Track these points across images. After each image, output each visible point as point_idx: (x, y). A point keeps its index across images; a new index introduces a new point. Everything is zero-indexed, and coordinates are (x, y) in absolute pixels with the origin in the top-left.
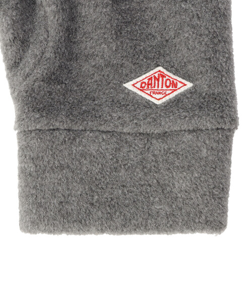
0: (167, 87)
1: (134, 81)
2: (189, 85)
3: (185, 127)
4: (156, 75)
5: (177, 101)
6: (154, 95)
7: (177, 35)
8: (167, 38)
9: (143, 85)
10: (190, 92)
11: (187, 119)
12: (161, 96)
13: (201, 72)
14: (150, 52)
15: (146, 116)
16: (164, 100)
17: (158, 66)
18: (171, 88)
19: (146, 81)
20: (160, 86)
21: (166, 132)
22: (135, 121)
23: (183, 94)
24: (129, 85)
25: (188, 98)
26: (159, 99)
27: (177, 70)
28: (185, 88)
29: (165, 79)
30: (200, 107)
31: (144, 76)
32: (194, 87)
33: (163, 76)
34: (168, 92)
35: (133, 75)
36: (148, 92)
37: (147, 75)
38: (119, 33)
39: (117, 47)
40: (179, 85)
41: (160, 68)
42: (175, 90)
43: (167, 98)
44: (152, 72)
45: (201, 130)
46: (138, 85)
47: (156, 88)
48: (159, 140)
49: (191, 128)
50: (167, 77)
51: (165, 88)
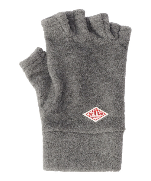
0: (99, 115)
1: (87, 113)
2: (107, 114)
3: (104, 131)
4: (95, 110)
5: (102, 121)
6: (94, 118)
7: (104, 94)
8: (100, 95)
9: (90, 114)
10: (107, 117)
11: (104, 128)
12: (97, 119)
13: (111, 109)
14: (93, 101)
15: (90, 127)
16: (97, 120)
17: (96, 106)
18: (100, 115)
19: (91, 112)
20: (96, 115)
21: (98, 133)
22: (87, 129)
23: (105, 118)
24: (84, 114)
25: (106, 119)
26: (96, 120)
27: (102, 108)
28: (106, 115)
29: (98, 112)
30: (110, 123)
31: (90, 111)
32: (108, 115)
33: (97, 111)
34: (99, 117)
35: (86, 110)
36: (92, 117)
37: (92, 110)
38: (81, 94)
39: (80, 99)
40: (103, 114)
41: (96, 107)
42: (102, 116)
43: (99, 119)
44: (93, 109)
45: (110, 132)
46: (88, 114)
47: (95, 115)
48: (95, 137)
49: (106, 132)
50: (99, 111)
51: (98, 115)
